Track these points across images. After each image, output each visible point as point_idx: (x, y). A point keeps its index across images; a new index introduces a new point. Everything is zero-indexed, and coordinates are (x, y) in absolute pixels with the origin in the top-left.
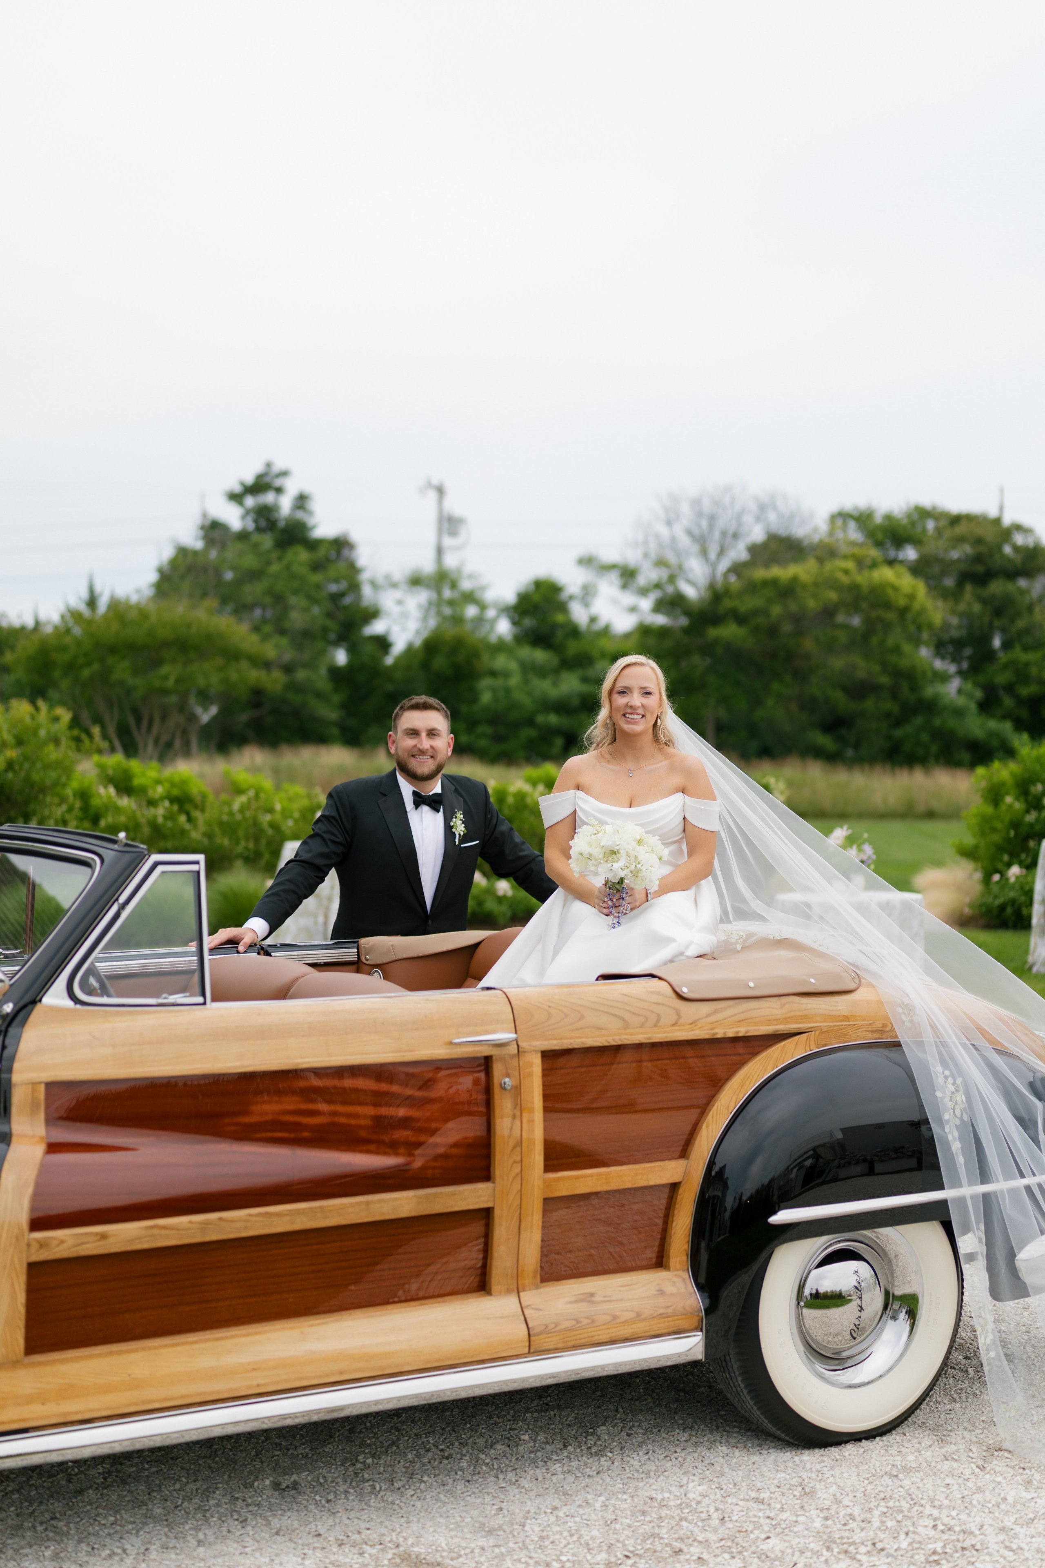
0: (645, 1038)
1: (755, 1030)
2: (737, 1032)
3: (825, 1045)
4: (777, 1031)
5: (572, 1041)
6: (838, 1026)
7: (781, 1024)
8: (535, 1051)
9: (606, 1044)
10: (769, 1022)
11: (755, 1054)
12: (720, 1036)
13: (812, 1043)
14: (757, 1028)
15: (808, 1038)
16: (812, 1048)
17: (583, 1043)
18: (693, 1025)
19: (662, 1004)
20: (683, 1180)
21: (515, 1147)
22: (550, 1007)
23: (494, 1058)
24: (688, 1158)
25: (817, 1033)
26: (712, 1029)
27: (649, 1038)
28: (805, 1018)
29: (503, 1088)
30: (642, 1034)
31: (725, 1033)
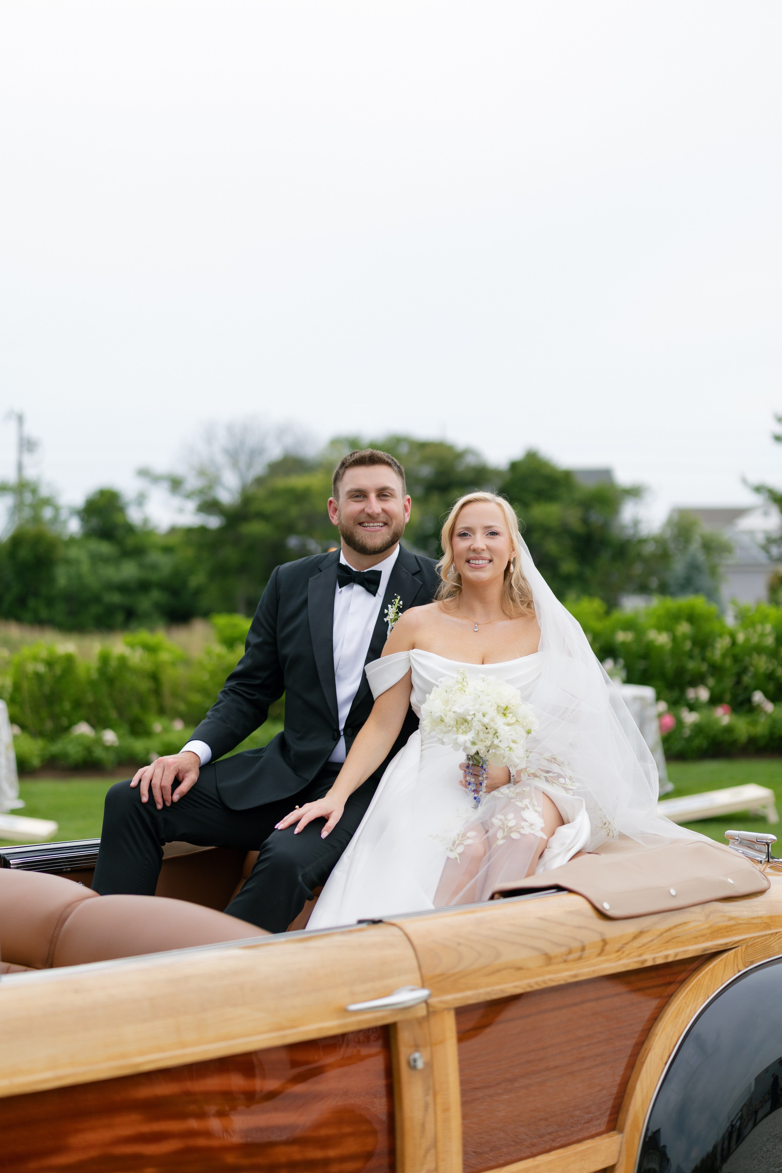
0: (571, 976)
1: (685, 952)
2: (667, 957)
3: (752, 963)
4: (706, 950)
5: (489, 989)
6: (762, 936)
7: (707, 940)
8: (448, 1009)
9: (529, 989)
10: (696, 938)
11: (682, 982)
12: (649, 964)
13: (740, 961)
14: (685, 948)
15: (736, 956)
16: (740, 968)
17: (502, 991)
18: (620, 953)
19: (585, 928)
20: (617, 1162)
21: (427, 1151)
22: (459, 944)
23: (399, 1026)
24: (621, 1131)
25: (744, 947)
26: (640, 955)
27: (576, 976)
28: (728, 930)
29: (412, 1066)
30: (567, 970)
31: (654, 959)
